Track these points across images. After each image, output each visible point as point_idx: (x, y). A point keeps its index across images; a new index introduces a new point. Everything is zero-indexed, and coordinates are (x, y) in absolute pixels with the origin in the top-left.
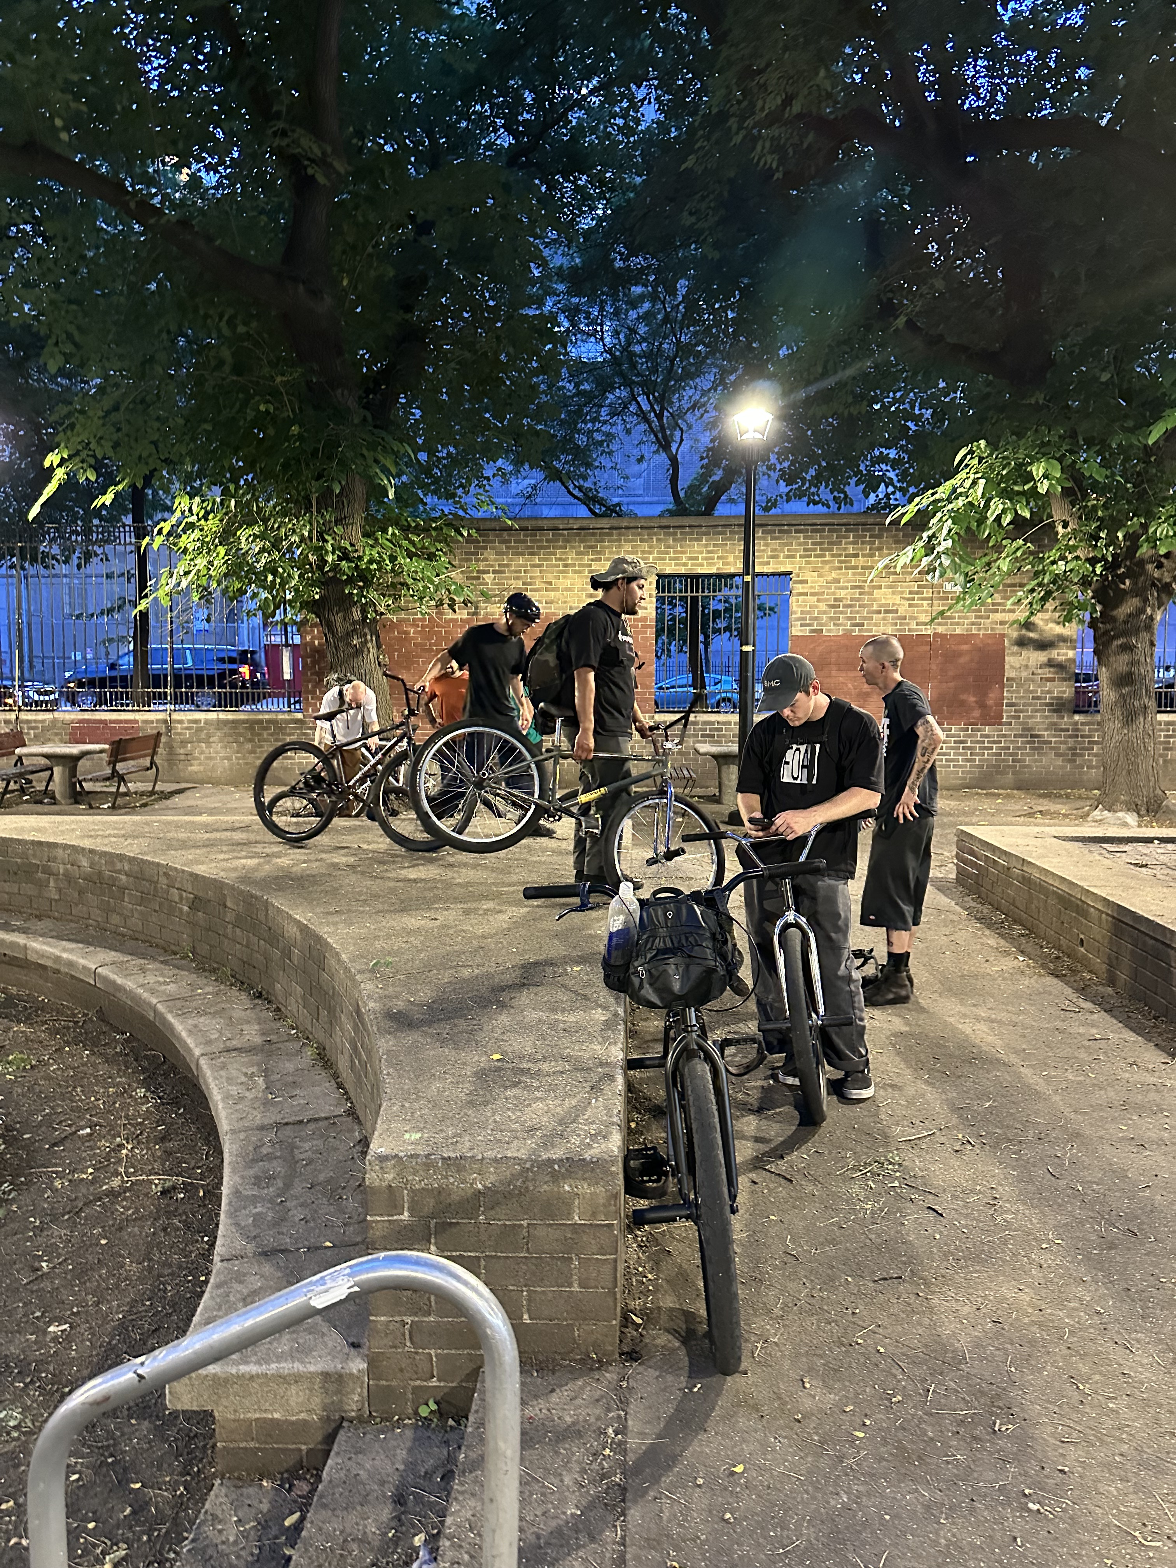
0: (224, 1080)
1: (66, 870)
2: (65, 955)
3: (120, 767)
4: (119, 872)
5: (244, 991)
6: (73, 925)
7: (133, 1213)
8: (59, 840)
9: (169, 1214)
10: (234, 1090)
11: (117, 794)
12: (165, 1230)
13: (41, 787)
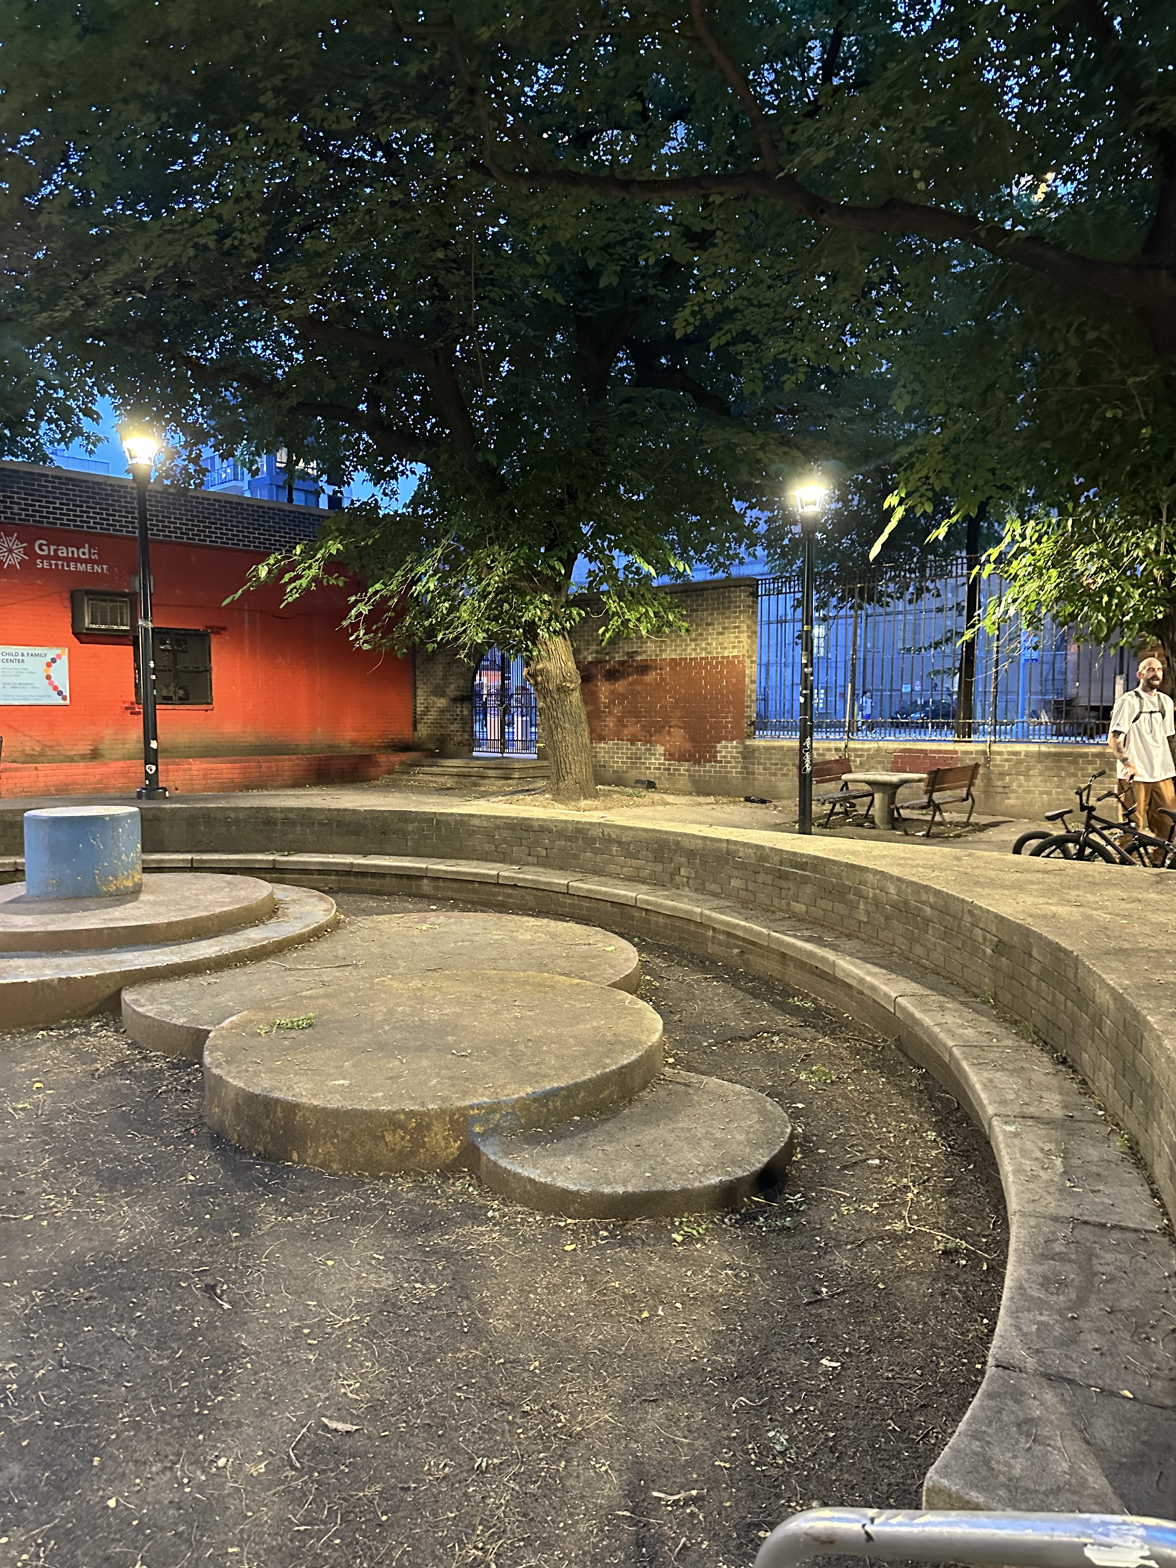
0: (1017, 1150)
1: (875, 895)
2: (868, 978)
3: (936, 796)
4: (924, 903)
5: (1047, 1052)
6: (879, 949)
7: (913, 1266)
8: (871, 865)
9: (950, 1280)
10: (1027, 1164)
11: (932, 823)
12: (943, 1295)
13: (862, 811)
